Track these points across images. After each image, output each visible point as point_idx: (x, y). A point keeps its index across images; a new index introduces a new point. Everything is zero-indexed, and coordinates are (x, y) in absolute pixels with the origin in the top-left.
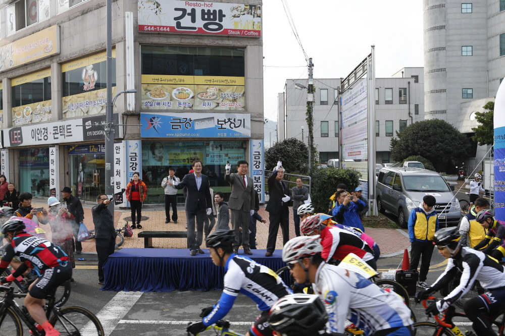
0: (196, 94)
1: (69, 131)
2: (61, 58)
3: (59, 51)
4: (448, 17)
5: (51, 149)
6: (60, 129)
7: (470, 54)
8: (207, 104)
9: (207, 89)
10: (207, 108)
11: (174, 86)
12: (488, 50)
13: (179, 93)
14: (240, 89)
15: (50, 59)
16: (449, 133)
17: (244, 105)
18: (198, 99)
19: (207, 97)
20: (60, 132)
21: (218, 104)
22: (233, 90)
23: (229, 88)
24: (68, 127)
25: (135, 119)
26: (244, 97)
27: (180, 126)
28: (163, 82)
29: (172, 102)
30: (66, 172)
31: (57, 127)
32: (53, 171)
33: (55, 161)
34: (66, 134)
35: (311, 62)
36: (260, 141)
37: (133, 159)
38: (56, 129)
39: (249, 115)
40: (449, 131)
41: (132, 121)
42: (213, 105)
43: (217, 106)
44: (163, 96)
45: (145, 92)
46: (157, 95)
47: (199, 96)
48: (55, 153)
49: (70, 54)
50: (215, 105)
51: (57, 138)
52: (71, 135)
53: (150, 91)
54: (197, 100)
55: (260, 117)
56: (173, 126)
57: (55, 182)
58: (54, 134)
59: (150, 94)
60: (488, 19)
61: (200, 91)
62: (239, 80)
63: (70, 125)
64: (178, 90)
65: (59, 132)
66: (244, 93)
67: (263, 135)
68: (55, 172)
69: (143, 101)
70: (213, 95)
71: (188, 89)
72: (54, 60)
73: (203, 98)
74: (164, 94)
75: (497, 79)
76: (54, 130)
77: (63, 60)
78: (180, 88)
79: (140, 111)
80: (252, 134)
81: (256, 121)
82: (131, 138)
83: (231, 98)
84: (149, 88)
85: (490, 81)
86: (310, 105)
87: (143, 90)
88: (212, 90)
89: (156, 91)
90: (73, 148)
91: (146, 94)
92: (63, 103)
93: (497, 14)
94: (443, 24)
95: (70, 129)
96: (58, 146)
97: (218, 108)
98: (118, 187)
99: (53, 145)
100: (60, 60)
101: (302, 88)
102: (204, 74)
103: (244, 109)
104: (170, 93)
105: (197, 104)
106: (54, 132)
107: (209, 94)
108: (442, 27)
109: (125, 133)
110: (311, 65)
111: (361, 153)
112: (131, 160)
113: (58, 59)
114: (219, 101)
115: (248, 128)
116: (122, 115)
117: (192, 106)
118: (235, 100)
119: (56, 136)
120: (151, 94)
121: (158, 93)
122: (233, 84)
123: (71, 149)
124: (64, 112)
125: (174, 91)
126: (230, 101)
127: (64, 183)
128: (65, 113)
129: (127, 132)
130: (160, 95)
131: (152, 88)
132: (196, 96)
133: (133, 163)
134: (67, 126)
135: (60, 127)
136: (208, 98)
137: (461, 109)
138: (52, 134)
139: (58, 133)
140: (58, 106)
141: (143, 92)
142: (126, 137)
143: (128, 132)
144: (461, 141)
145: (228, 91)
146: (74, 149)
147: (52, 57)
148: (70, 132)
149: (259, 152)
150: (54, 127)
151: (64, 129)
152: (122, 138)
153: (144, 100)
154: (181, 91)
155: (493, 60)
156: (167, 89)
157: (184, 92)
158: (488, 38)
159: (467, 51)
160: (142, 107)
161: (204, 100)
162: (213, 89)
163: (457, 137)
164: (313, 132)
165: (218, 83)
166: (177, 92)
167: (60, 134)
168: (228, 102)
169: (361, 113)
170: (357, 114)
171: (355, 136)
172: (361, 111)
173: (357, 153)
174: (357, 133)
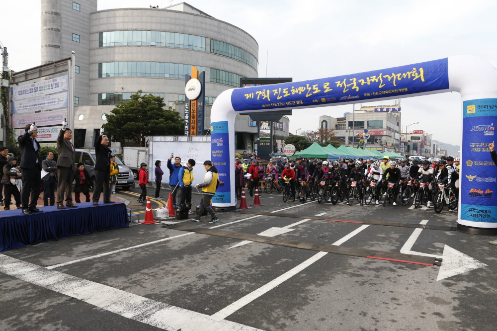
4: (63, 40)
7: (77, 71)
12: (89, 72)
60: (90, 50)
75: (96, 93)
85: (91, 94)
86: (5, 90)
93: (97, 49)
94: (59, 44)
108: (58, 47)
110: (6, 55)
111: (53, 136)
155: (93, 80)
158: (90, 64)
169: (53, 104)
170: (44, 104)
171: (40, 122)
172: (52, 102)
173: (44, 136)
174: (44, 120)
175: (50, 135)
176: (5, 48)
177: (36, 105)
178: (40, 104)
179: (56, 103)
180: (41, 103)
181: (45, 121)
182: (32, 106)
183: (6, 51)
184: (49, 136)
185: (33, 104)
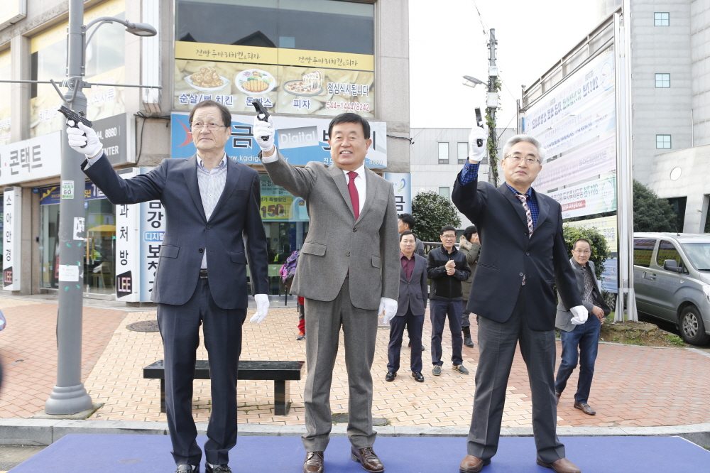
0: (282, 84)
1: (36, 157)
2: (28, 25)
3: (24, 12)
5: (6, 195)
6: (22, 156)
7: (667, 84)
8: (302, 103)
9: (303, 74)
10: (302, 110)
11: (240, 66)
12: (692, 80)
13: (249, 80)
14: (365, 78)
15: (9, 30)
16: (645, 198)
17: (373, 109)
18: (286, 94)
19: (303, 90)
20: (23, 161)
21: (324, 103)
22: (351, 78)
23: (344, 75)
24: (36, 151)
25: (160, 126)
26: (372, 94)
27: (250, 140)
28: (217, 58)
29: (235, 97)
30: (35, 238)
31: (16, 152)
32: (9, 234)
33: (13, 216)
34: (32, 163)
35: (493, 35)
36: (403, 175)
37: (153, 205)
38: (15, 155)
39: (384, 124)
40: (644, 194)
41: (153, 129)
42: (315, 106)
43: (320, 109)
44: (218, 84)
45: (182, 75)
46: (206, 83)
47: (287, 87)
48: (12, 202)
49: (44, 14)
50: (318, 105)
51: (17, 173)
52: (40, 165)
53: (191, 73)
54: (283, 96)
55: (404, 131)
56: (235, 140)
57: (12, 256)
58: (11, 165)
59: (191, 78)
60: (692, 35)
61: (289, 77)
62: (363, 61)
63: (38, 147)
64: (247, 74)
65: (19, 160)
66: (373, 85)
67: (408, 164)
68: (12, 236)
69: (177, 93)
70: (314, 87)
71: (266, 73)
72: (16, 31)
73: (294, 91)
74: (219, 80)
75: (707, 121)
76: (12, 158)
77: (32, 29)
78: (251, 71)
79: (171, 111)
80: (388, 163)
81: (396, 138)
82: (151, 163)
83: (348, 94)
84: (190, 69)
85: (695, 124)
86: (492, 114)
87: (177, 71)
88: (312, 78)
89: (204, 74)
90: (49, 192)
91: (183, 79)
92: (32, 110)
95: (39, 153)
96: (20, 189)
97: (323, 112)
98: (124, 262)
99: (11, 187)
100: (27, 29)
101: (477, 83)
102: (298, 46)
103: (371, 116)
104: (232, 79)
105: (284, 103)
106: (12, 162)
107: (306, 84)
109: (138, 154)
110: (493, 43)
111: (586, 204)
112: (151, 207)
113: (22, 28)
114: (326, 99)
115: (381, 150)
116: (134, 118)
117: (274, 105)
118: (355, 98)
119: (15, 169)
120: (193, 80)
121: (207, 78)
122: (353, 67)
123: (45, 195)
124: (32, 126)
125: (240, 77)
126: (347, 99)
127: (30, 258)
128: (34, 128)
129: (143, 152)
130: (211, 82)
131: (196, 68)
132: (281, 88)
133: (155, 213)
134: (35, 148)
135: (22, 150)
136: (304, 92)
137: (656, 164)
138: (8, 165)
139: (18, 164)
140: (22, 115)
141: (178, 74)
142: (141, 161)
143: (146, 151)
144: (661, 210)
145: (344, 81)
146: (51, 194)
147: (12, 25)
148: (39, 159)
149: (402, 197)
150: (12, 153)
151: (28, 154)
152: (134, 162)
153: (179, 90)
154: (252, 76)
155: (701, 93)
156: (225, 72)
157: (259, 78)
158: (693, 63)
159: (662, 81)
160: (176, 104)
161: (297, 95)
162: (315, 74)
163: (656, 203)
164: (498, 163)
165: (324, 65)
166: (245, 79)
167: (21, 164)
168: (342, 101)
169: (587, 130)
170: (572, 134)
171: (565, 175)
172: (586, 127)
173: (572, 206)
174: (572, 170)
175: (584, 202)
176: (492, 30)
177: (559, 141)
178: (565, 138)
179: (594, 126)
180: (566, 134)
181: (574, 172)
182: (552, 144)
183: (494, 36)
184: (581, 205)
185: (553, 141)
